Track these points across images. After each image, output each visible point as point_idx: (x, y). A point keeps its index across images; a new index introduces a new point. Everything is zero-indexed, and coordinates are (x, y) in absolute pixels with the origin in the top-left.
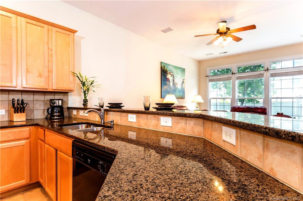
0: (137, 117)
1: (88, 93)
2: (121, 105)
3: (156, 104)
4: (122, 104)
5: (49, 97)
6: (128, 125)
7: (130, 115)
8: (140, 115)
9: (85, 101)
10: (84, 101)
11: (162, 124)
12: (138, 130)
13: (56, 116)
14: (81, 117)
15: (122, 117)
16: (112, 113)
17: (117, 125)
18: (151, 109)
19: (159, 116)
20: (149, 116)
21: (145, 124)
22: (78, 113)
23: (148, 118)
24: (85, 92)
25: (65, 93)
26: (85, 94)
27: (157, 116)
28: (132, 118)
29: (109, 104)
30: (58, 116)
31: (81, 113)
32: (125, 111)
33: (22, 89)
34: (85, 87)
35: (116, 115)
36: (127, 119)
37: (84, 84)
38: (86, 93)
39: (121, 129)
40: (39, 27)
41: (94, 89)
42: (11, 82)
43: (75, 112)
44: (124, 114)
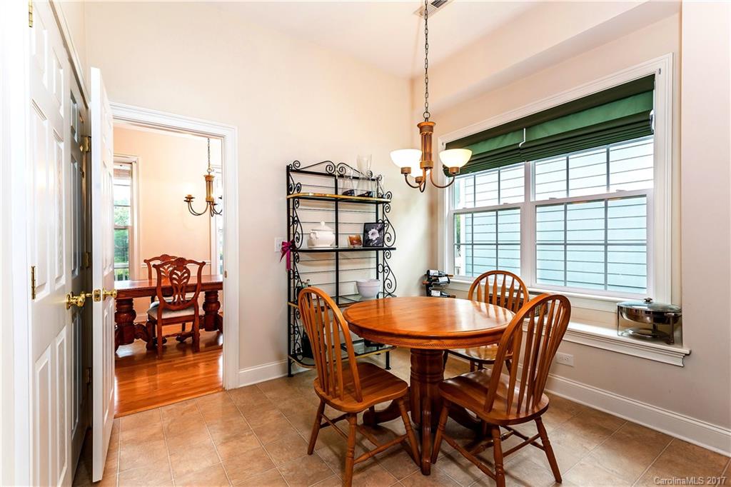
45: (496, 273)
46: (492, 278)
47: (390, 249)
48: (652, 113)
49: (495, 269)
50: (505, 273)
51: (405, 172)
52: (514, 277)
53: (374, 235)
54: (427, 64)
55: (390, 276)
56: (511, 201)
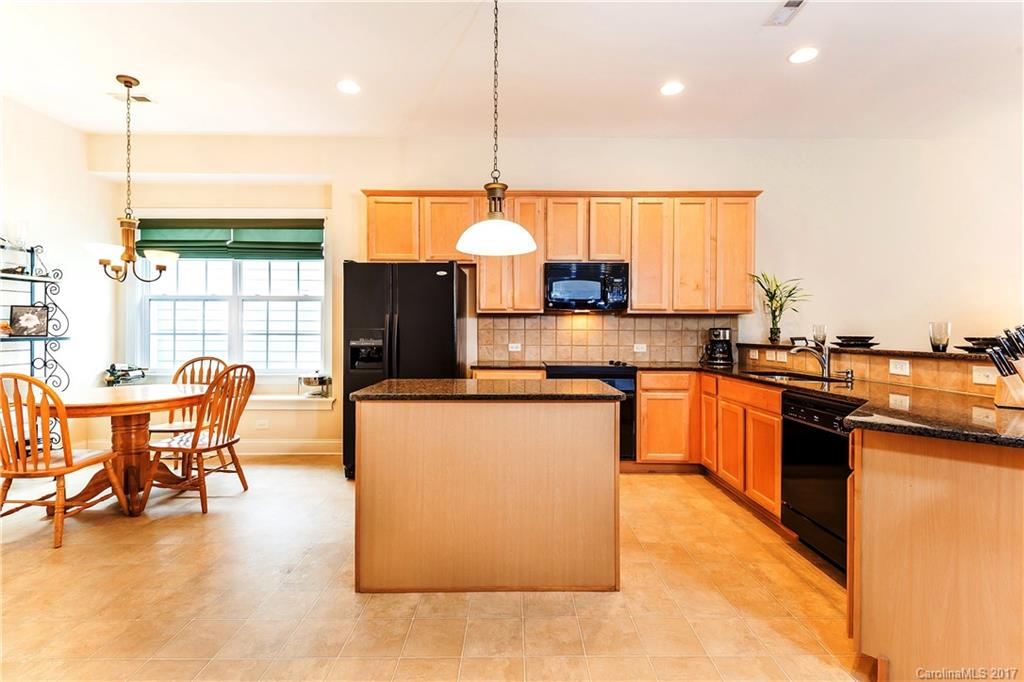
0: (912, 365)
1: (780, 315)
2: (870, 342)
3: (966, 339)
4: (872, 338)
5: (707, 324)
6: (889, 380)
7: (893, 362)
8: (920, 361)
9: (775, 332)
10: (771, 332)
11: (975, 381)
12: (916, 392)
13: (721, 359)
14: (770, 364)
15: (873, 366)
16: (847, 356)
17: (863, 381)
18: (950, 350)
19: (970, 365)
20: (943, 364)
21: (934, 381)
22: (762, 355)
23: (941, 367)
24: (774, 312)
25: (734, 316)
26: (774, 317)
27: (964, 365)
28: (900, 368)
29: (838, 338)
30: (723, 359)
31: (770, 355)
32: (879, 354)
33: (673, 312)
34: (774, 302)
35: (857, 361)
36: (887, 370)
37: (772, 296)
38: (777, 313)
39: (870, 391)
40: (698, 206)
41: (794, 305)
42: (661, 302)
43: (754, 354)
44: (879, 359)
45: (202, 359)
46: (197, 365)
47: (57, 338)
48: (323, 245)
49: (201, 356)
50: (211, 359)
51: (104, 263)
52: (219, 361)
53: (29, 321)
54: (129, 150)
55: (59, 372)
56: (218, 293)
